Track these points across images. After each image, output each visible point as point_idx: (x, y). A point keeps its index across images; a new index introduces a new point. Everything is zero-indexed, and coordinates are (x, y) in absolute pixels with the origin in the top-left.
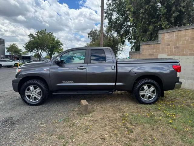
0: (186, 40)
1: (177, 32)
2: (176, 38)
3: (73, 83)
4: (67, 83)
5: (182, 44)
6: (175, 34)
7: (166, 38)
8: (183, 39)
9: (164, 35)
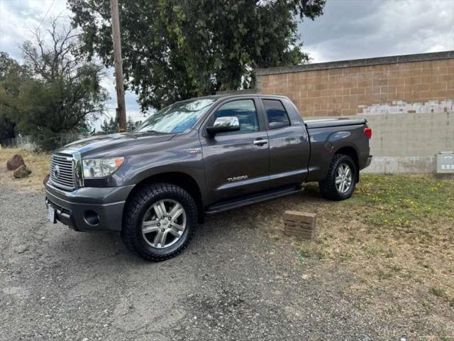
0: (309, 88)
1: (291, 75)
2: (290, 85)
3: (246, 179)
4: (236, 181)
5: (302, 97)
6: (288, 78)
7: (271, 84)
8: (303, 87)
9: (268, 80)
